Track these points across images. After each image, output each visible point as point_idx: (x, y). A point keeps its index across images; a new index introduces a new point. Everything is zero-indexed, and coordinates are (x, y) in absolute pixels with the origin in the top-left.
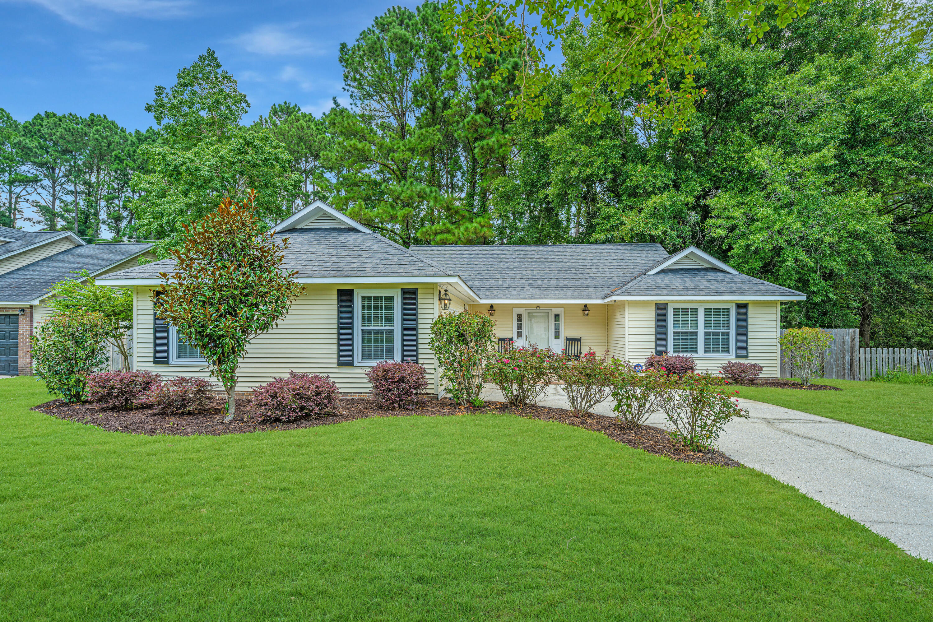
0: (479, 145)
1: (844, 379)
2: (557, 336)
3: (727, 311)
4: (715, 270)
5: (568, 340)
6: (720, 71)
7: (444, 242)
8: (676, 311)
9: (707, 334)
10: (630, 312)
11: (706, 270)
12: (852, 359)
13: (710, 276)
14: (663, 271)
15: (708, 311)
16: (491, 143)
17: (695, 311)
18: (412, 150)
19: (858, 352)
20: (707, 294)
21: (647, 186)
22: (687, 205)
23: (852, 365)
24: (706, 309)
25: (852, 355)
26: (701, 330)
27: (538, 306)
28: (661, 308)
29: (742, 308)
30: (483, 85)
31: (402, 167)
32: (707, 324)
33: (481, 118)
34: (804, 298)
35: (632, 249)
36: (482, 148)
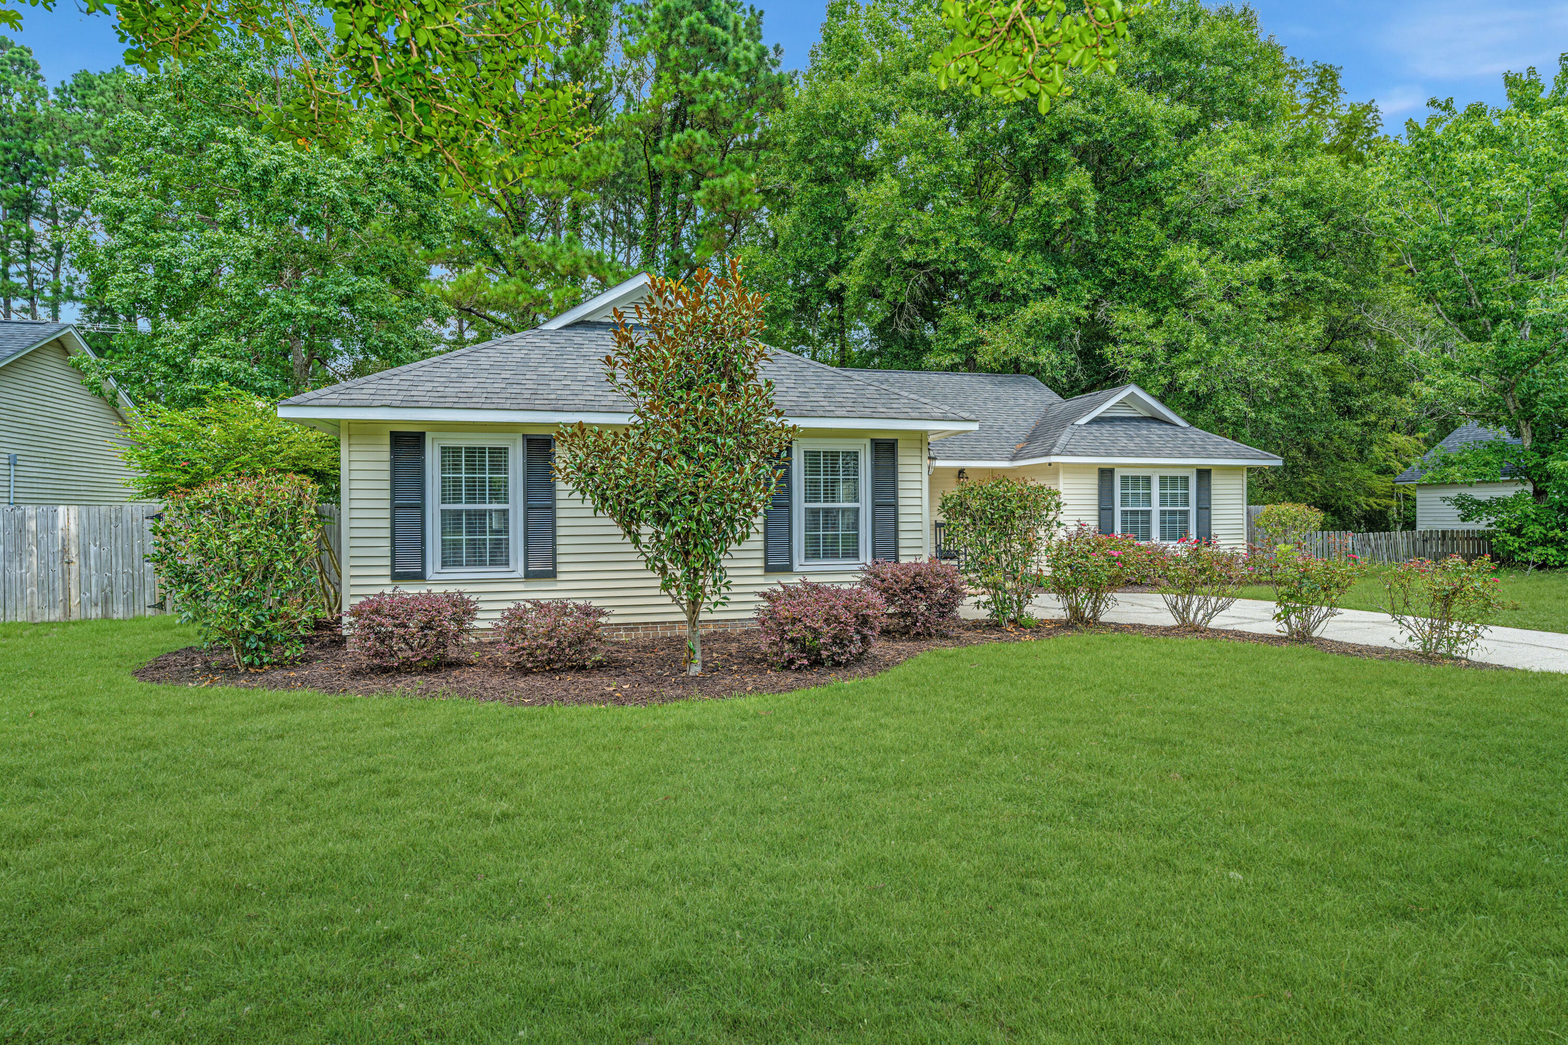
0: (707, 186)
3: (1186, 481)
4: (1156, 419)
6: (1122, 125)
8: (1125, 480)
9: (1163, 513)
10: (1067, 481)
11: (1145, 419)
13: (1156, 429)
14: (1098, 421)
15: (1163, 479)
16: (728, 186)
17: (1147, 481)
18: (570, 179)
20: (1170, 456)
21: (1019, 287)
22: (1078, 319)
24: (1161, 477)
26: (1156, 508)
28: (1106, 474)
29: (1204, 474)
30: (705, 79)
31: (518, 206)
32: (1163, 499)
33: (703, 137)
34: (1279, 463)
35: (1001, 382)
36: (712, 192)
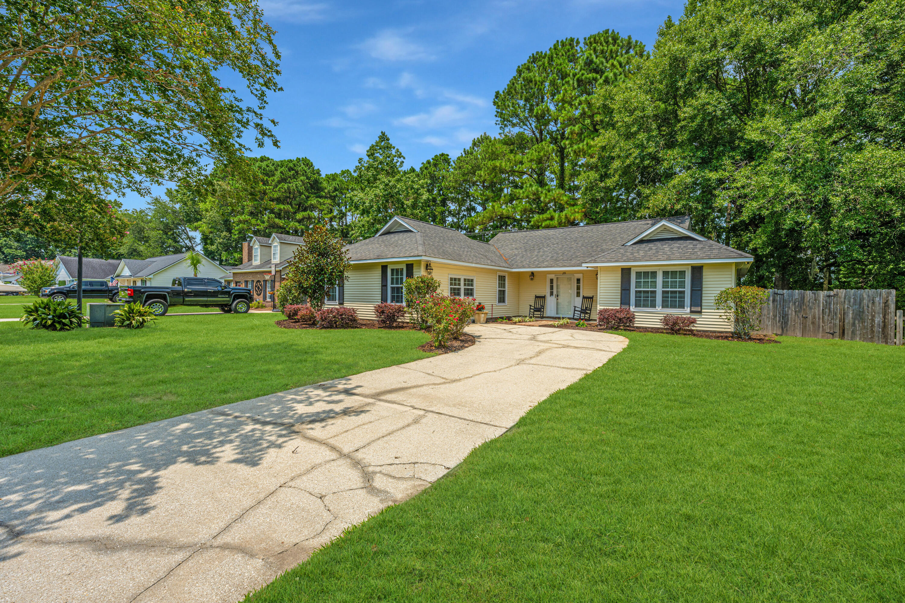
1: (872, 341)
2: (578, 294)
3: (682, 273)
4: (689, 238)
5: (584, 297)
7: (548, 227)
8: (638, 274)
9: (664, 292)
10: (602, 275)
11: (681, 238)
12: (884, 322)
17: (654, 274)
19: (893, 314)
23: (885, 327)
24: (665, 272)
25: (884, 317)
26: (659, 289)
27: (564, 273)
28: (626, 272)
29: (697, 271)
32: (665, 284)
